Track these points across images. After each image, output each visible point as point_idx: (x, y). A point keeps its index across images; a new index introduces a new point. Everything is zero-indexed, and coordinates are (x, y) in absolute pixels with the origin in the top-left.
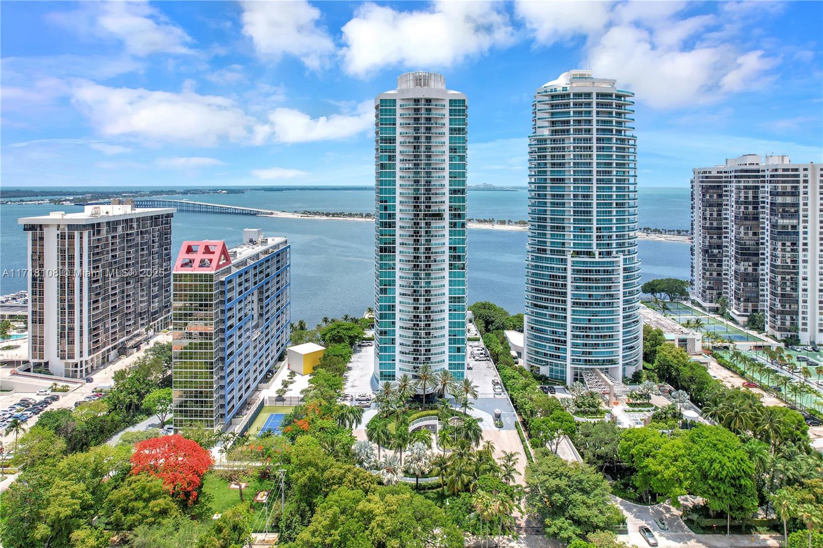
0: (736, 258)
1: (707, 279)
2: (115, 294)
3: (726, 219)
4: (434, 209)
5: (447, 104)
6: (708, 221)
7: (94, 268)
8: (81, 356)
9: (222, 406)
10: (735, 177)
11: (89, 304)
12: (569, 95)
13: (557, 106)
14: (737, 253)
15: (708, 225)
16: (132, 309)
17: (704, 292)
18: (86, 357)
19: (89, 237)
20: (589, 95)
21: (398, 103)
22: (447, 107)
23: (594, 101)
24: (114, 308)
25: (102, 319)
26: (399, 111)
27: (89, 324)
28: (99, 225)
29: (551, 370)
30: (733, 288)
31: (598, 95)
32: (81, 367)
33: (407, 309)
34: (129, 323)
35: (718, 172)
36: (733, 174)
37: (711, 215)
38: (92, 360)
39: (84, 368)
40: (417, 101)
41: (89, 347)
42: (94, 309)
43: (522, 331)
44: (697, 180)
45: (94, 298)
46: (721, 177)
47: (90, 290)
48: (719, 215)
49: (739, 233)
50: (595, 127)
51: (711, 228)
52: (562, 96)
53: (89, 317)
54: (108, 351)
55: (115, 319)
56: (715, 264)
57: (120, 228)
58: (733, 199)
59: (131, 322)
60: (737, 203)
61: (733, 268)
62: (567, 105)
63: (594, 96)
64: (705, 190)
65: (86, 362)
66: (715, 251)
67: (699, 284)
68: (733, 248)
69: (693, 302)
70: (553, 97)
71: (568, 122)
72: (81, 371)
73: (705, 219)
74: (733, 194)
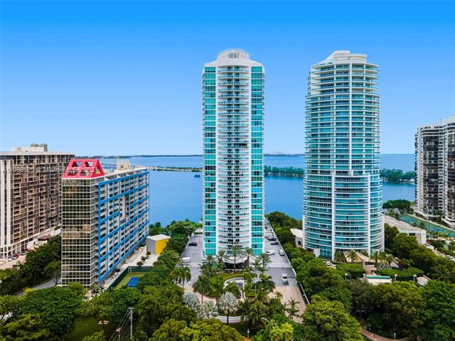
0: (448, 183)
1: (427, 198)
2: (32, 204)
3: (441, 158)
4: (241, 141)
5: (250, 69)
6: (427, 160)
7: (15, 185)
8: (6, 244)
9: (97, 270)
10: (448, 129)
11: (12, 209)
12: (333, 67)
13: (325, 74)
14: (449, 180)
15: (427, 163)
16: (44, 215)
17: (425, 207)
18: (9, 244)
19: (11, 164)
20: (347, 66)
21: (217, 70)
22: (250, 72)
23: (351, 69)
24: (31, 213)
25: (22, 220)
26: (217, 75)
27: (12, 223)
28: (19, 157)
29: (321, 251)
30: (446, 203)
31: (353, 65)
32: (6, 251)
33: (223, 207)
34: (42, 224)
35: (435, 127)
36: (447, 127)
37: (430, 156)
38: (14, 247)
39: (8, 252)
40: (229, 68)
41: (11, 238)
42: (15, 213)
43: (301, 229)
44: (420, 134)
45: (15, 205)
46: (438, 131)
47: (12, 200)
48: (436, 156)
49: (451, 166)
50: (351, 87)
51: (430, 165)
52: (329, 68)
53: (12, 218)
54: (27, 241)
55: (32, 221)
56: (433, 189)
57: (35, 161)
58: (447, 144)
59: (44, 223)
60: (449, 146)
61: (446, 190)
62: (332, 73)
63: (351, 66)
64: (427, 140)
65: (9, 248)
66: (433, 180)
67: (421, 202)
68: (447, 177)
69: (417, 214)
70: (322, 69)
71: (333, 85)
72: (6, 254)
73: (425, 159)
74: (447, 141)
